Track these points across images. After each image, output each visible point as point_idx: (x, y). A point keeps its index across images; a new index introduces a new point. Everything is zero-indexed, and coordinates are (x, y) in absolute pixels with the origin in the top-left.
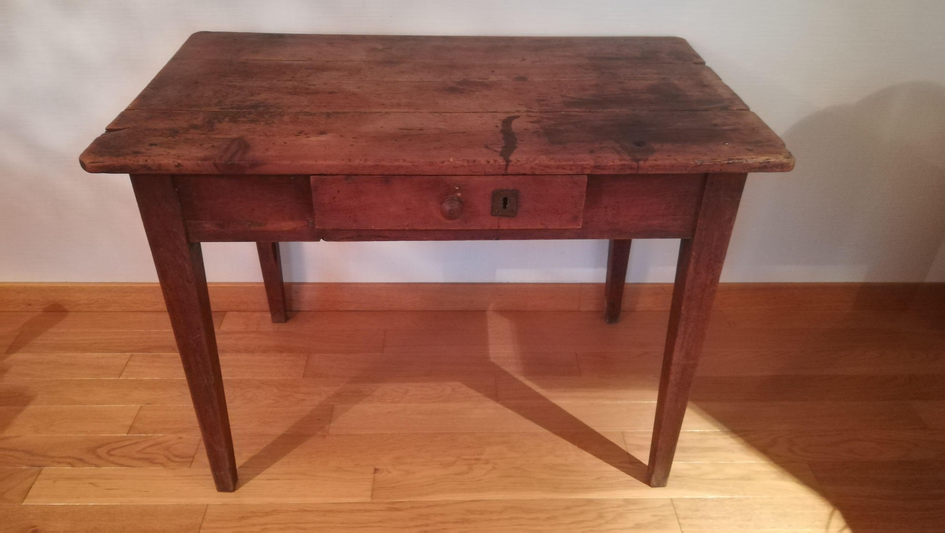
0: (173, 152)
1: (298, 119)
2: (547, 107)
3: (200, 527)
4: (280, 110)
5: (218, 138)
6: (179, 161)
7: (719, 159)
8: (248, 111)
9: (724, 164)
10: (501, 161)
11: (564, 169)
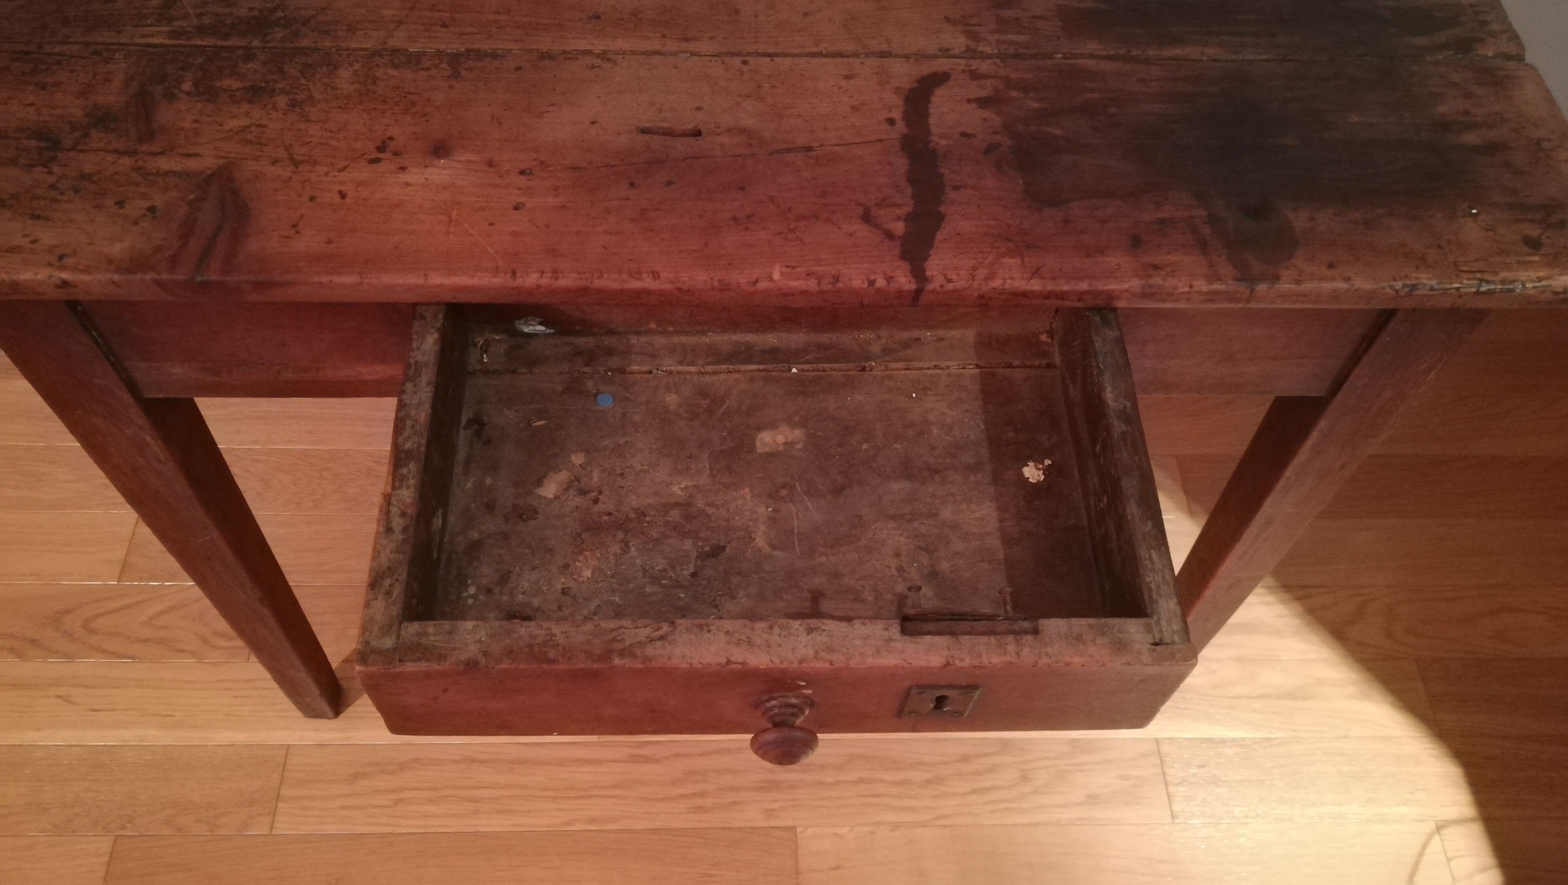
0: (47, 236)
1: (375, 80)
2: (1018, 33)
3: (278, 796)
4: (328, 43)
5: (167, 173)
6: (64, 275)
7: (1456, 283)
8: (243, 42)
9: (1467, 294)
10: (905, 281)
11: (1062, 299)
